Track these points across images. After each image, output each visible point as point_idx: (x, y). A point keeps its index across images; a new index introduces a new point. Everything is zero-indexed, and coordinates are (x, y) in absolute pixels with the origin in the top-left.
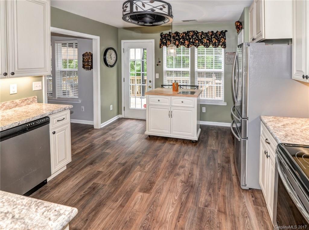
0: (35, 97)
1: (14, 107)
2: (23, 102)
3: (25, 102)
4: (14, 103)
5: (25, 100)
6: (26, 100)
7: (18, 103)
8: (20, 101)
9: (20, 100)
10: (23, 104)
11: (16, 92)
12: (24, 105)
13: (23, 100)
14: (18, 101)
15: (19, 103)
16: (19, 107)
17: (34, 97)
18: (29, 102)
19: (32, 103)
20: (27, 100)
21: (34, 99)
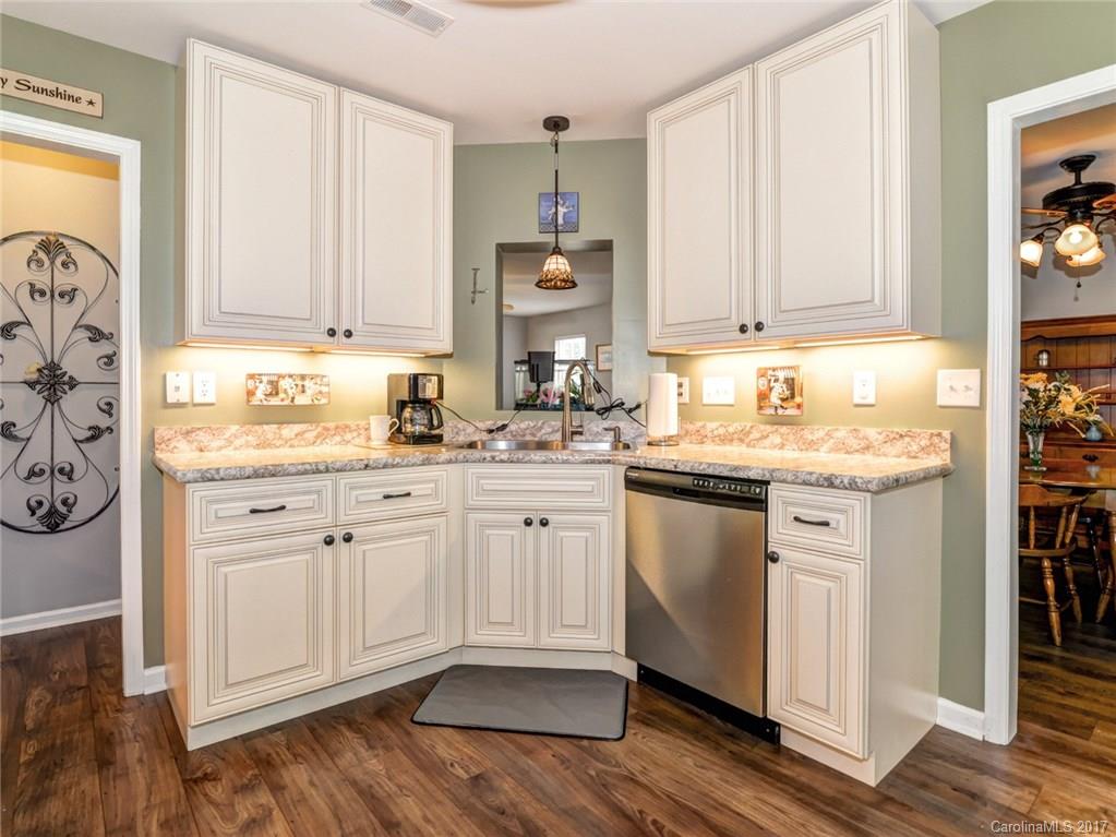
0: (939, 435)
1: (857, 451)
2: (889, 440)
3: (900, 445)
4: (861, 436)
5: (897, 436)
6: (901, 436)
7: (871, 439)
8: (880, 434)
9: (879, 430)
10: (887, 448)
11: (871, 400)
12: (894, 453)
13: (892, 436)
14: (872, 433)
15: (877, 440)
16: (874, 454)
17: (935, 431)
18: (915, 447)
19: (925, 456)
20: (907, 439)
21: (936, 440)
